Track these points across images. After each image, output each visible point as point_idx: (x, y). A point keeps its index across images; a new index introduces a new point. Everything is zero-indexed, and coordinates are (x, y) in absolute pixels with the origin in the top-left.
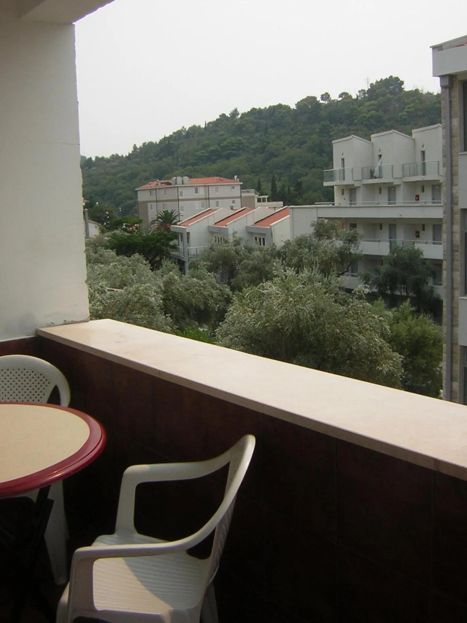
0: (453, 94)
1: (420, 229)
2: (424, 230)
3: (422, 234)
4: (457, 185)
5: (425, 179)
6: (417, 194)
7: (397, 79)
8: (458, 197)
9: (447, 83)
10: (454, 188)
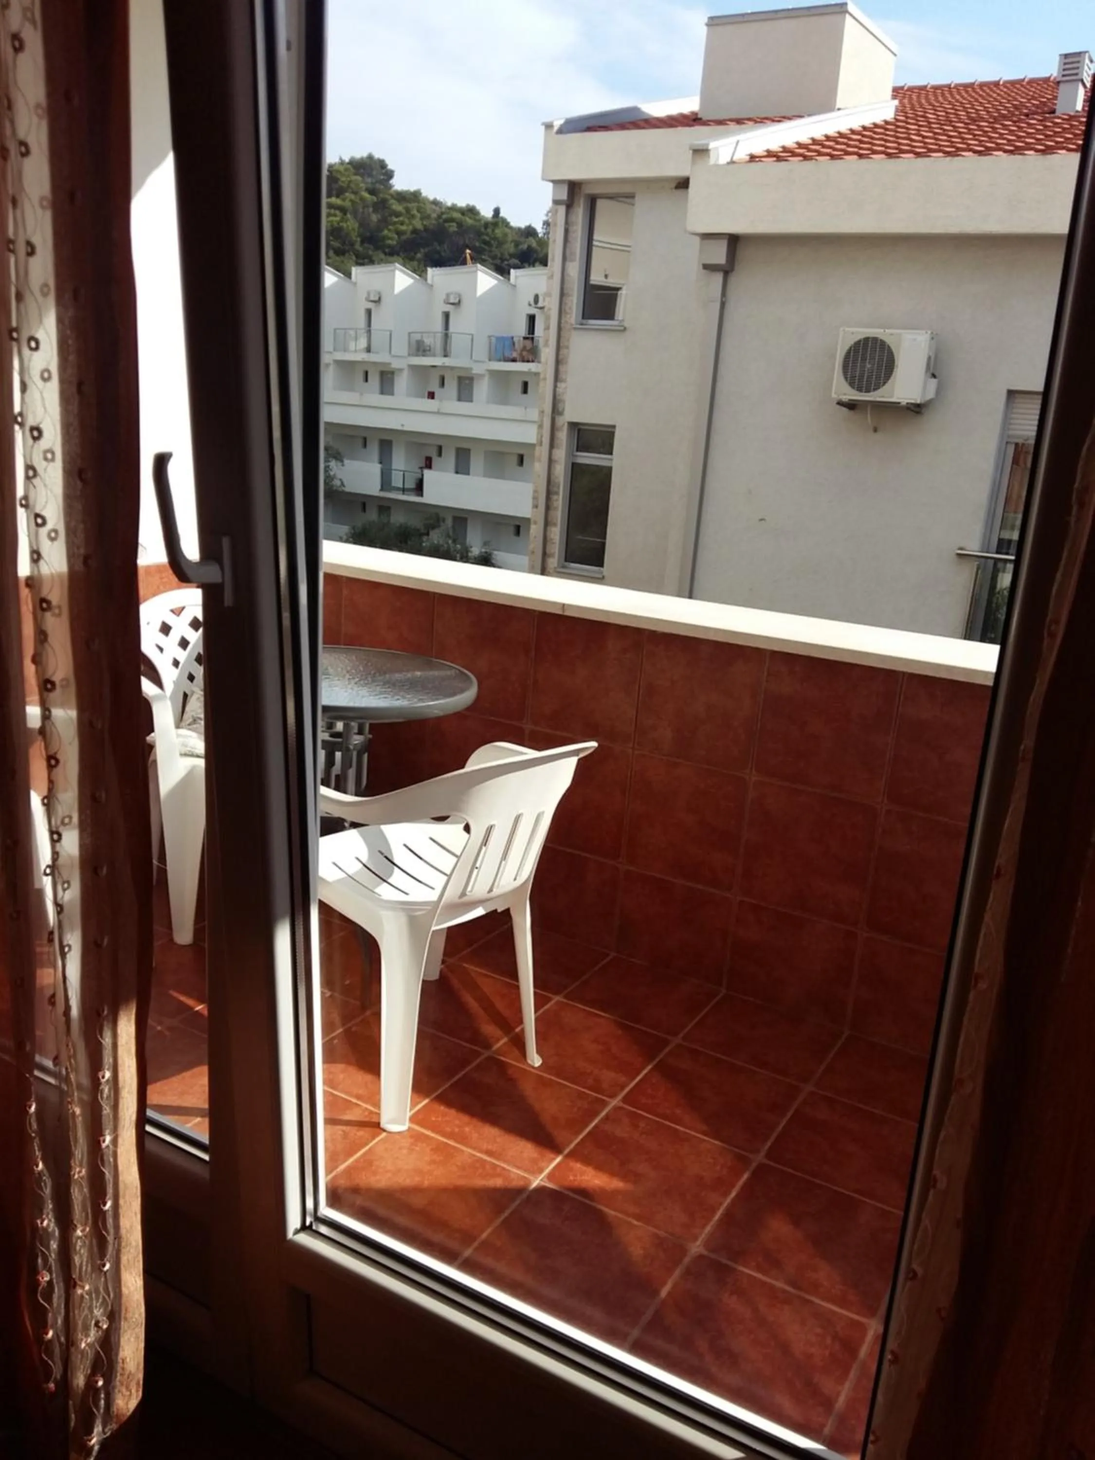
0: (573, 218)
1: (433, 454)
2: (440, 454)
3: (436, 461)
4: (564, 381)
5: (447, 364)
6: (431, 390)
7: (382, 164)
8: (564, 402)
9: (564, 195)
10: (559, 384)
